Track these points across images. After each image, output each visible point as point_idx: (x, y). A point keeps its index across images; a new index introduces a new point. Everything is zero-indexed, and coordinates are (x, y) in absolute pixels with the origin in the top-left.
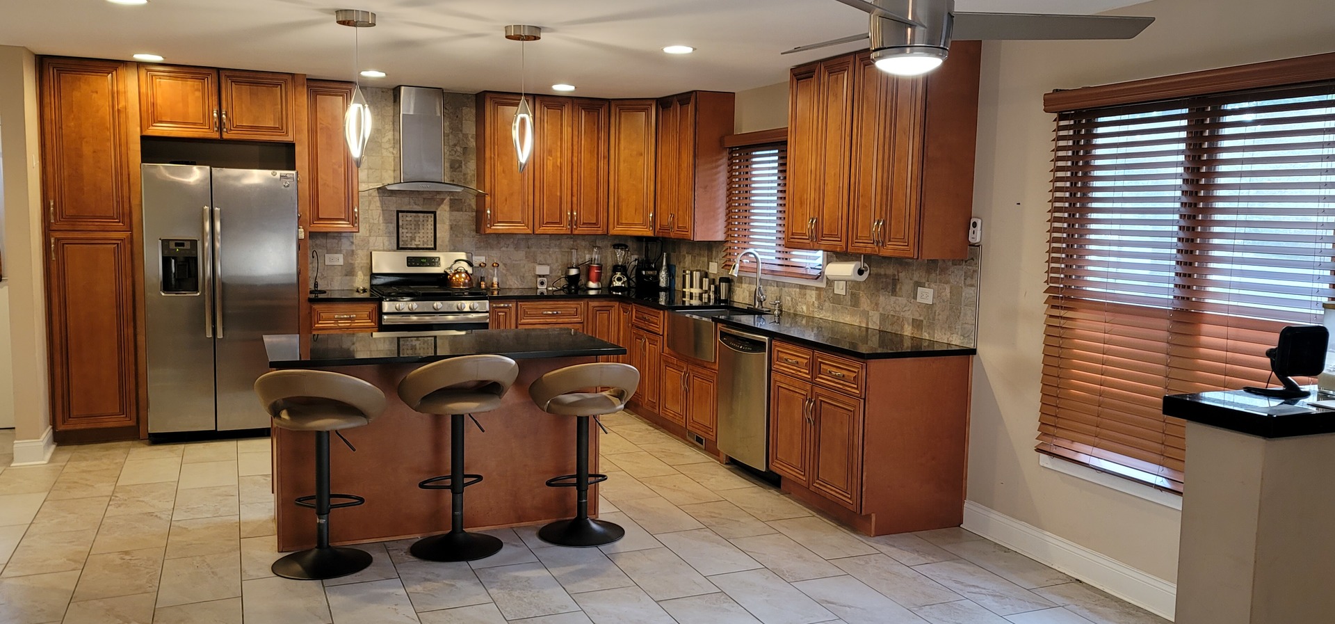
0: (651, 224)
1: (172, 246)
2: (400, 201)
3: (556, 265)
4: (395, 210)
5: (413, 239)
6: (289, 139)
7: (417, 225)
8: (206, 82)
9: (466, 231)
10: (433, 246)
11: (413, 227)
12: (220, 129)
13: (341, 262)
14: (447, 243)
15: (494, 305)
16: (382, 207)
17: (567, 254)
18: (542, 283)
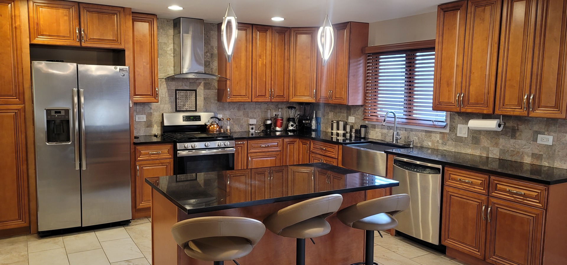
0: (314, 96)
1: (53, 113)
2: (177, 84)
3: (259, 118)
4: (175, 89)
5: (184, 105)
6: (121, 47)
7: (186, 97)
8: (71, 11)
9: (212, 101)
10: (195, 109)
11: (184, 98)
12: (80, 41)
13: (145, 120)
14: (202, 107)
15: (236, 143)
16: (167, 87)
17: (264, 113)
18: (252, 129)
